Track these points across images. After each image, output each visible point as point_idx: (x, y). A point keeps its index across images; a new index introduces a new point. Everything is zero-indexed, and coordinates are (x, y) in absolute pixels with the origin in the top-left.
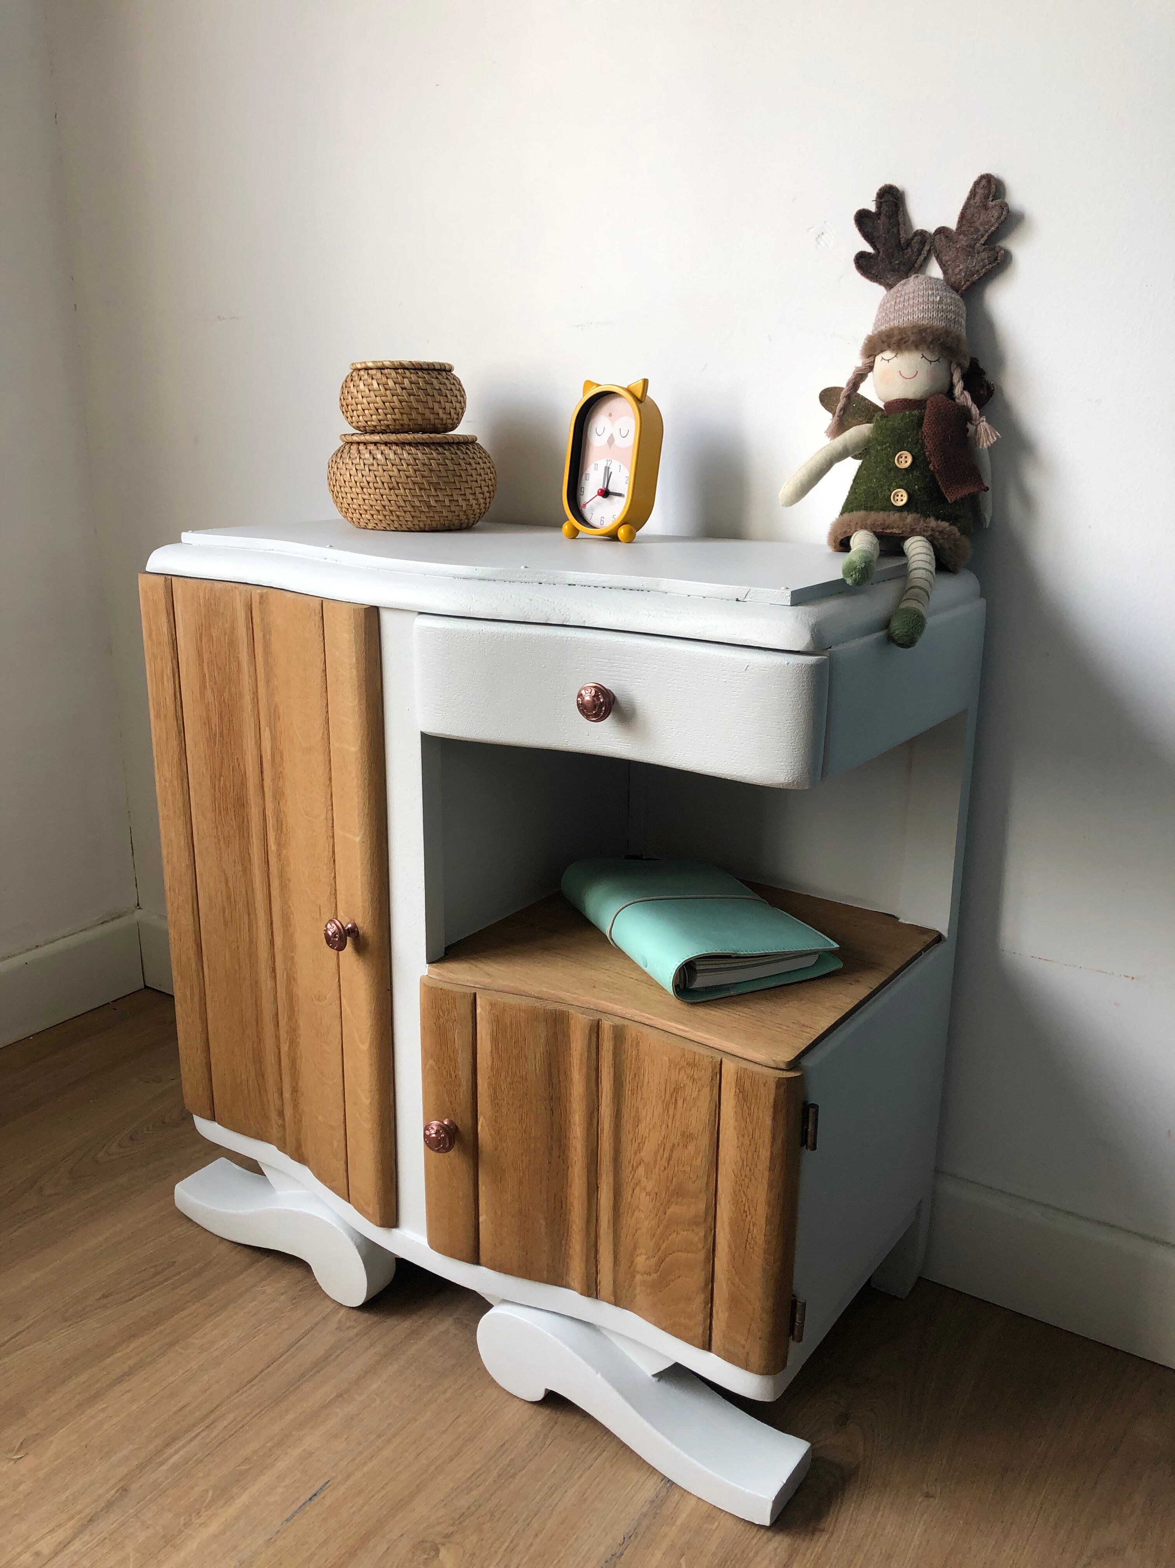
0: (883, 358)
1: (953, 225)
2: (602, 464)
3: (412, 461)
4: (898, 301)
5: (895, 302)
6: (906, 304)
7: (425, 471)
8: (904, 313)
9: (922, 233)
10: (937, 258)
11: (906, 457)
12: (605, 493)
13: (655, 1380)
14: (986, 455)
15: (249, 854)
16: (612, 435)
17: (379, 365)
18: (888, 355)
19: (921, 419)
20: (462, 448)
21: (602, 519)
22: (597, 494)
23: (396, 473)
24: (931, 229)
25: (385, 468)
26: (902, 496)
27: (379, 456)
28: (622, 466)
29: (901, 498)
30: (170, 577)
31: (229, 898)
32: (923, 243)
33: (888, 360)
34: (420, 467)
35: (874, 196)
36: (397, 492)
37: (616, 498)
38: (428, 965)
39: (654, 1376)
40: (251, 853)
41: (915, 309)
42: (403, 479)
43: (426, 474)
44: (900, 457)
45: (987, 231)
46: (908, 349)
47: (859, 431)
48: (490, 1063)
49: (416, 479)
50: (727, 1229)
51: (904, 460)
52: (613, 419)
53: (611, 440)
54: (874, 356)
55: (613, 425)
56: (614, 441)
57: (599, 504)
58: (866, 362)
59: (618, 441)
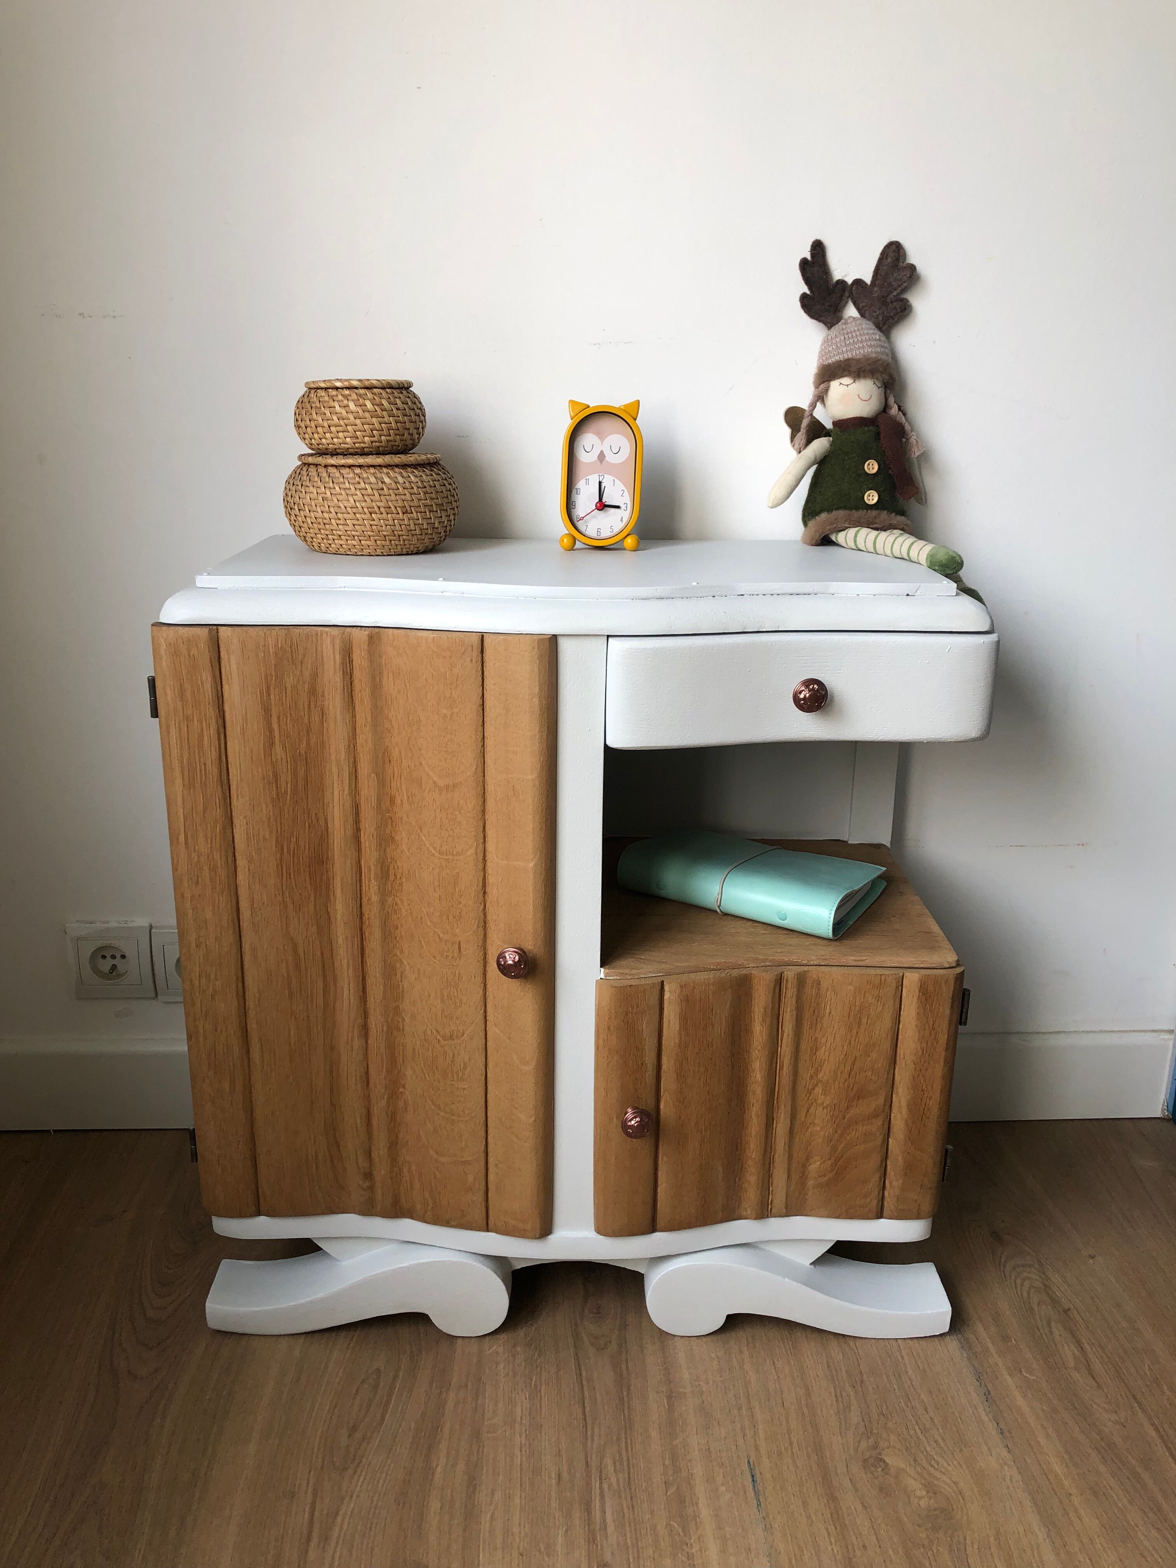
0: (841, 384)
1: (868, 279)
2: (594, 480)
3: (420, 484)
4: (846, 337)
6: (856, 340)
7: (432, 493)
8: (855, 347)
9: (842, 282)
10: (855, 304)
11: (873, 465)
12: (602, 506)
13: (812, 1267)
14: (915, 461)
15: (328, 913)
16: (602, 452)
17: (367, 384)
18: (846, 380)
19: (878, 435)
20: (435, 469)
21: (599, 530)
22: (595, 508)
23: (408, 497)
24: (849, 281)
25: (396, 492)
26: (873, 496)
27: (387, 480)
28: (616, 480)
29: (872, 497)
30: (215, 627)
31: (297, 966)
32: (844, 290)
33: (847, 385)
34: (428, 489)
35: (809, 248)
36: (409, 515)
37: (612, 510)
38: (602, 970)
39: (811, 1264)
40: (331, 911)
41: (865, 344)
42: (416, 503)
43: (433, 496)
44: (869, 465)
45: (900, 286)
46: (865, 377)
47: (820, 445)
48: (677, 1041)
49: (426, 501)
50: (904, 1110)
51: (872, 467)
52: (601, 437)
53: (602, 456)
54: (830, 381)
55: (602, 443)
56: (605, 457)
57: (594, 517)
58: (822, 386)
59: (610, 458)
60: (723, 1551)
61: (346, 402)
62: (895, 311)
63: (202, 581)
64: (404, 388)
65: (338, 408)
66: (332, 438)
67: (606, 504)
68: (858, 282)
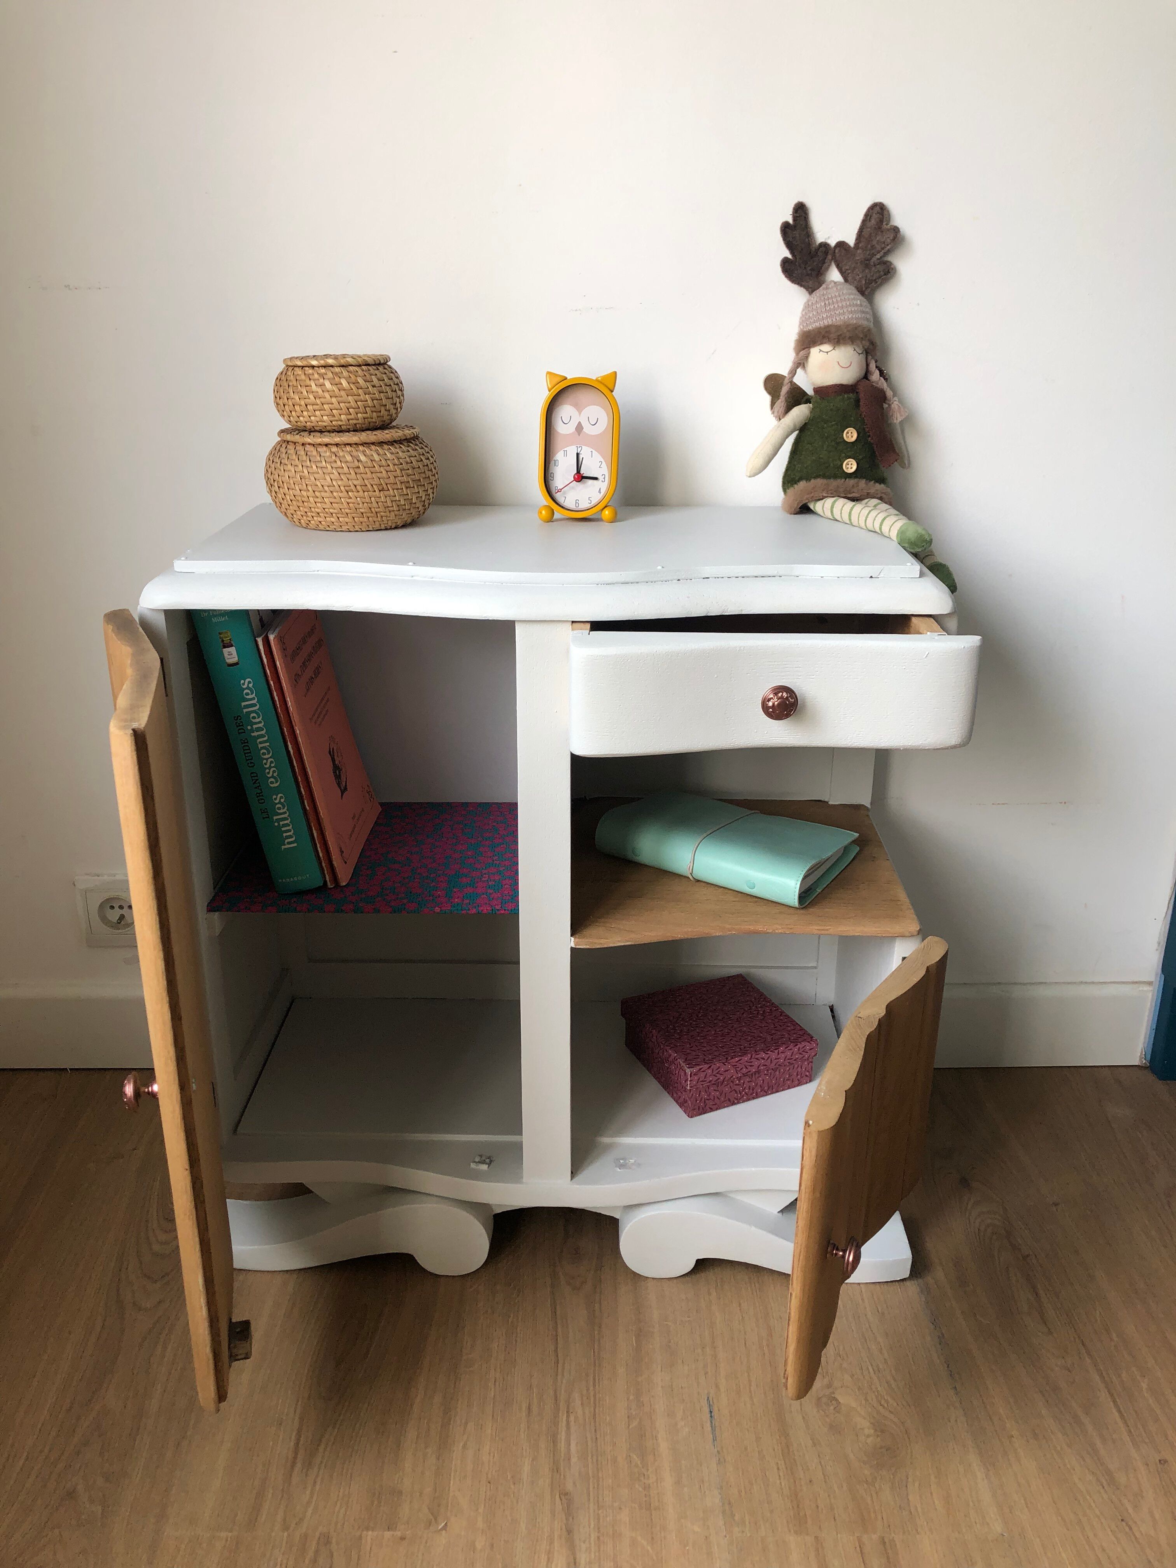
0: (821, 351)
1: (851, 241)
2: (572, 451)
3: (396, 461)
4: (827, 303)
5: (825, 304)
6: (836, 306)
7: (408, 469)
8: (835, 313)
9: (825, 245)
10: (838, 267)
11: (852, 433)
12: (580, 477)
13: (780, 1215)
16: (580, 423)
17: (342, 362)
18: (826, 347)
19: (858, 401)
21: (577, 501)
22: (573, 479)
23: (384, 474)
24: (833, 243)
25: (373, 470)
26: (852, 464)
27: (363, 458)
28: (594, 451)
29: (850, 466)
32: (826, 253)
33: (827, 352)
34: (405, 466)
35: (791, 211)
36: (386, 493)
37: (590, 481)
38: (573, 936)
39: (778, 1212)
41: (845, 311)
42: (392, 480)
43: (410, 472)
44: (848, 433)
45: (883, 249)
46: (845, 344)
47: (800, 412)
49: (402, 478)
51: (851, 435)
52: (579, 408)
53: (579, 428)
54: (809, 348)
55: (580, 414)
56: (583, 428)
57: (573, 488)
58: (802, 353)
59: (588, 429)
60: (678, 1482)
61: (321, 380)
62: (878, 275)
63: (180, 565)
64: (381, 364)
65: (314, 387)
66: (310, 417)
67: (583, 475)
68: (841, 245)
